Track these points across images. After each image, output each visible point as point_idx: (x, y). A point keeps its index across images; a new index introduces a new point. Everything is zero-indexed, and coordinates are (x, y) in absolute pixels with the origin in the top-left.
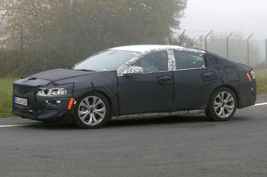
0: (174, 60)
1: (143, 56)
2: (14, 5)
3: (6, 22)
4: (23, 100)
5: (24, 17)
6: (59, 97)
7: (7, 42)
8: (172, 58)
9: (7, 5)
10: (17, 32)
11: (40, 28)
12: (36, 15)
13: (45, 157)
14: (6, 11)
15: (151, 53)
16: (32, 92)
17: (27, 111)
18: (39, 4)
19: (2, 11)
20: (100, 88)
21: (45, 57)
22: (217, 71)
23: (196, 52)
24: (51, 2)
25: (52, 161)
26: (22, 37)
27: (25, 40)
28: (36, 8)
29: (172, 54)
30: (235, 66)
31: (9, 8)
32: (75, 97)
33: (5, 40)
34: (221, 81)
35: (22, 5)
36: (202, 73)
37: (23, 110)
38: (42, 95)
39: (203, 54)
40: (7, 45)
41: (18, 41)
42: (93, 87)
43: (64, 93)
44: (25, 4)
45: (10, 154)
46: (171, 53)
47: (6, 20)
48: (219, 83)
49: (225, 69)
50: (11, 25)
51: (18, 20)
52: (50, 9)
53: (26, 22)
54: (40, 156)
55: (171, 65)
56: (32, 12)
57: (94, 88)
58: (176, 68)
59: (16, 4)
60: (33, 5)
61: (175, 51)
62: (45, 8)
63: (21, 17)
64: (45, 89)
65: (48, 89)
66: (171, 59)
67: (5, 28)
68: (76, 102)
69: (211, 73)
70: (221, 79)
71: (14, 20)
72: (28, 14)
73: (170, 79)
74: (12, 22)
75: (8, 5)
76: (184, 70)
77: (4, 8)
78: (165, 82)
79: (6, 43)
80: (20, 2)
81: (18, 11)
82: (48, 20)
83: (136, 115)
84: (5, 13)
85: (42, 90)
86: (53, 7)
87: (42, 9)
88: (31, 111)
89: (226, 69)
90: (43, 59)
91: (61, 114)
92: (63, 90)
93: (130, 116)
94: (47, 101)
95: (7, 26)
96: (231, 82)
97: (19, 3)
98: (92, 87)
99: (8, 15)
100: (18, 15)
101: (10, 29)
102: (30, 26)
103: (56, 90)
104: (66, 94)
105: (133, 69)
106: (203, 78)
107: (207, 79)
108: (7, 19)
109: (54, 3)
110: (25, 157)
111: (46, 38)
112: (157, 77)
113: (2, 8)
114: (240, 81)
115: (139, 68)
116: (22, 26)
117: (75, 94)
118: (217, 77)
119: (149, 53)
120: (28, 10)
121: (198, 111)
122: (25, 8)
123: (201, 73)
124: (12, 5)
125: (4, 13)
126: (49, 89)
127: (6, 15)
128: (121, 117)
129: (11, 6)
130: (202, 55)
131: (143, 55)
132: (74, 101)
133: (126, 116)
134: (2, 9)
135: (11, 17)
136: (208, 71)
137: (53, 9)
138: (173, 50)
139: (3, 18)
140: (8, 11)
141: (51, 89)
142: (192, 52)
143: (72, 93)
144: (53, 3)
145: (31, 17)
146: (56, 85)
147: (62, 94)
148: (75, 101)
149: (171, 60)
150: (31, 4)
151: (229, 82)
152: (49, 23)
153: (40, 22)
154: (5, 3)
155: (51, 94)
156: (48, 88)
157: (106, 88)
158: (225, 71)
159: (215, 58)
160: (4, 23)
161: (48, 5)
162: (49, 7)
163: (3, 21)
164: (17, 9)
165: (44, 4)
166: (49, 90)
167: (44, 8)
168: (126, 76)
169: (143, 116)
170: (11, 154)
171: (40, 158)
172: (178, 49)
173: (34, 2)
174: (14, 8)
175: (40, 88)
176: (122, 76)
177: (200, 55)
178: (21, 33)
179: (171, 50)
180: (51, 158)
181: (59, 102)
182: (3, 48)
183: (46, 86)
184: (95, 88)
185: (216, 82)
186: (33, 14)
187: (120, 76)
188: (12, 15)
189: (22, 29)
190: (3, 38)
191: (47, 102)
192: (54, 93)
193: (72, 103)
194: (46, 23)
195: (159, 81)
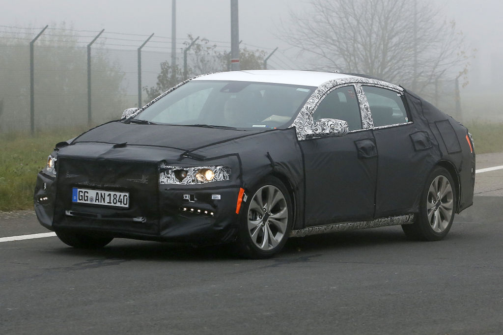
0: (367, 105)
1: (324, 96)
4: (110, 195)
6: (215, 187)
8: (364, 101)
15: (333, 89)
16: (143, 176)
17: (127, 219)
22: (428, 131)
23: (391, 89)
29: (362, 93)
30: (448, 120)
32: (246, 187)
34: (439, 153)
36: (410, 133)
37: (113, 219)
38: (171, 182)
39: (402, 93)
42: (272, 164)
43: (224, 177)
46: (360, 91)
48: (436, 157)
49: (437, 127)
55: (366, 117)
57: (274, 167)
58: (373, 123)
61: (363, 85)
64: (177, 168)
65: (185, 169)
66: (363, 103)
69: (423, 134)
70: (438, 148)
73: (372, 148)
76: (385, 128)
78: (367, 153)
83: (323, 228)
85: (170, 171)
88: (140, 219)
91: (224, 224)
92: (221, 170)
93: (316, 229)
94: (188, 196)
96: (451, 153)
98: (270, 164)
103: (203, 172)
104: (228, 179)
105: (326, 123)
106: (414, 145)
107: (420, 147)
112: (354, 142)
114: (461, 151)
115: (340, 122)
117: (246, 179)
118: (431, 142)
121: (404, 218)
123: (408, 134)
126: (187, 168)
128: (303, 231)
130: (400, 95)
131: (324, 93)
132: (244, 196)
133: (311, 229)
136: (416, 130)
138: (361, 83)
141: (193, 168)
143: (240, 176)
146: (201, 159)
147: (218, 179)
148: (246, 196)
151: (449, 154)
155: (193, 181)
156: (185, 166)
157: (289, 166)
158: (438, 130)
159: (419, 101)
166: (187, 172)
168: (310, 139)
169: (332, 228)
175: (164, 166)
177: (398, 95)
179: (357, 82)
181: (219, 197)
183: (179, 162)
184: (276, 165)
185: (431, 155)
191: (188, 198)
192: (199, 178)
193: (241, 199)
195: (358, 151)
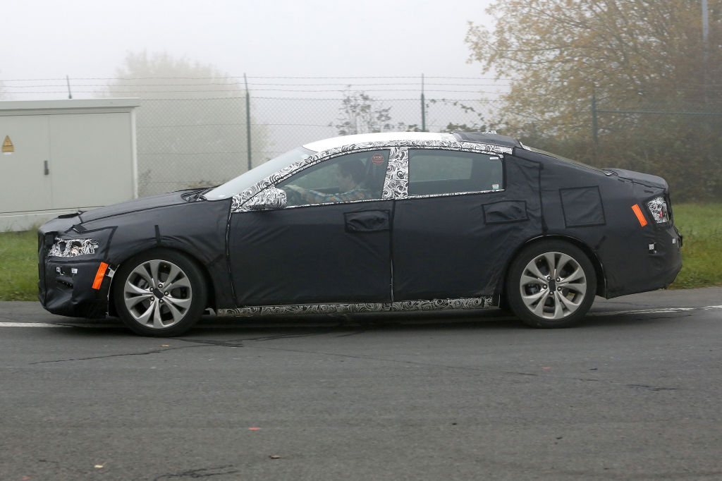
0: (406, 171)
1: (315, 163)
2: (576, 38)
3: (559, 77)
5: (598, 66)
6: (77, 261)
7: (560, 121)
8: (399, 167)
9: (559, 39)
10: (583, 99)
11: (636, 90)
12: (626, 60)
13: (658, 390)
14: (557, 52)
15: (340, 154)
18: (631, 35)
19: (548, 52)
20: (177, 240)
21: (647, 156)
22: (533, 201)
23: (478, 152)
24: (659, 30)
25: (674, 398)
26: (594, 112)
27: (601, 117)
28: (626, 44)
29: (402, 157)
30: (598, 186)
31: (562, 45)
32: (112, 261)
33: (557, 117)
34: (540, 226)
35: (594, 38)
36: (484, 203)
38: (57, 254)
39: (501, 156)
40: (560, 129)
41: (585, 121)
42: (159, 238)
43: (90, 252)
44: (600, 36)
45: (579, 381)
46: (401, 155)
47: (558, 73)
48: (531, 231)
49: (560, 194)
50: (569, 85)
51: (585, 72)
52: (656, 46)
53: (602, 79)
54: (647, 386)
55: (393, 185)
56: (615, 54)
57: (159, 241)
58: (406, 192)
59: (581, 36)
60: (619, 39)
61: (414, 149)
62: (647, 45)
63: (591, 67)
64: (63, 240)
65: (67, 240)
66: (397, 169)
67: (555, 91)
68: (114, 272)
69: (511, 204)
70: (542, 220)
71: (576, 73)
72: (608, 58)
73: (379, 221)
74: (572, 78)
75: (562, 38)
77: (553, 46)
78: (366, 227)
79: (556, 125)
80: (588, 32)
81: (584, 53)
82: (653, 73)
83: (284, 308)
84: (556, 57)
85: (59, 243)
86: (664, 43)
87: (639, 46)
89: (563, 195)
90: (644, 161)
92: (88, 243)
93: (269, 309)
94: (59, 268)
95: (559, 88)
96: (572, 227)
97: (586, 34)
98: (156, 238)
99: (563, 62)
100: (584, 60)
101: (566, 93)
102: (612, 85)
104: (94, 253)
106: (484, 217)
107: (498, 219)
108: (559, 71)
109: (665, 34)
110: (613, 388)
111: (650, 113)
112: (345, 213)
113: (548, 44)
114: (604, 225)
115: (276, 193)
116: (594, 86)
117: (111, 253)
118: (527, 213)
119: (335, 155)
120: (607, 49)
121: (472, 301)
122: (601, 45)
123: (480, 204)
124: (570, 38)
125: (553, 57)
127: (557, 62)
128: (241, 310)
129: (568, 41)
130: (497, 158)
131: (316, 159)
132: (107, 272)
133: (256, 308)
134: (547, 47)
135: (568, 66)
136: (504, 199)
137: (664, 46)
138: (410, 146)
139: (550, 68)
140: (562, 53)
141: (71, 241)
142: (468, 150)
143: (106, 250)
144: (663, 35)
145: (614, 65)
146: (80, 231)
147: (85, 253)
148: (111, 270)
149: (396, 171)
150: (614, 36)
151: (567, 227)
152: (655, 78)
153: (634, 77)
154: (556, 34)
155: (69, 254)
158: (561, 199)
159: (537, 165)
160: (553, 78)
161: (653, 39)
162: (655, 41)
163: (549, 76)
164: (583, 47)
165: (642, 34)
166: (66, 244)
167: (642, 44)
168: (258, 211)
169: (305, 309)
170: (581, 381)
171: (647, 391)
172: (426, 144)
173: (621, 31)
174: (575, 44)
175: (56, 238)
176: (245, 211)
177: (491, 158)
178: (594, 101)
179: (401, 146)
180: (672, 392)
181: (76, 271)
182: (553, 136)
183: (65, 234)
184: (163, 241)
185: (522, 229)
186: (618, 59)
187: (240, 212)
188: (572, 60)
189: (594, 91)
190: (552, 114)
191: (59, 271)
192: (75, 251)
193: (102, 274)
194: (647, 78)
195: (347, 224)
